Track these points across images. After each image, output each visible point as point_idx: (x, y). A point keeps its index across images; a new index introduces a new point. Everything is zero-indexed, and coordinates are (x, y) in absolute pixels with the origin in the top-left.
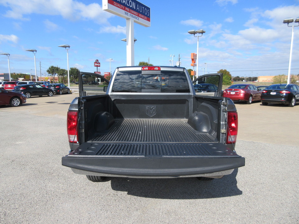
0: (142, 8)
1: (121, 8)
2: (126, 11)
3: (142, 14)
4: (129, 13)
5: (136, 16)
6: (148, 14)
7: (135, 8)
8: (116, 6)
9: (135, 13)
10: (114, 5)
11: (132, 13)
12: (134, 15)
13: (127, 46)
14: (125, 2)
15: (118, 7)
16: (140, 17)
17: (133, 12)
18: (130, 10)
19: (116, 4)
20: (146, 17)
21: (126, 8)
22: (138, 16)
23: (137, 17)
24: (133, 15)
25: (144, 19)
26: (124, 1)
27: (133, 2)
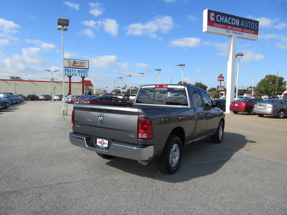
0: (248, 23)
1: (222, 28)
2: (227, 30)
3: (248, 28)
4: (231, 31)
5: (239, 32)
6: (255, 27)
7: (238, 25)
8: (216, 27)
9: (239, 29)
10: (215, 26)
11: (234, 30)
12: (237, 32)
13: (228, 62)
14: (227, 21)
15: (219, 27)
16: (245, 32)
17: (236, 29)
18: (232, 27)
19: (216, 25)
20: (252, 31)
21: (228, 27)
22: (243, 31)
23: (241, 32)
24: (235, 31)
25: (250, 33)
26: (225, 21)
27: (237, 20)
